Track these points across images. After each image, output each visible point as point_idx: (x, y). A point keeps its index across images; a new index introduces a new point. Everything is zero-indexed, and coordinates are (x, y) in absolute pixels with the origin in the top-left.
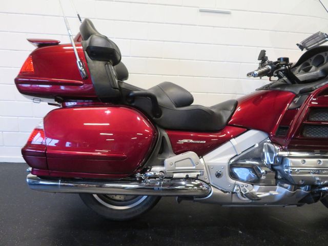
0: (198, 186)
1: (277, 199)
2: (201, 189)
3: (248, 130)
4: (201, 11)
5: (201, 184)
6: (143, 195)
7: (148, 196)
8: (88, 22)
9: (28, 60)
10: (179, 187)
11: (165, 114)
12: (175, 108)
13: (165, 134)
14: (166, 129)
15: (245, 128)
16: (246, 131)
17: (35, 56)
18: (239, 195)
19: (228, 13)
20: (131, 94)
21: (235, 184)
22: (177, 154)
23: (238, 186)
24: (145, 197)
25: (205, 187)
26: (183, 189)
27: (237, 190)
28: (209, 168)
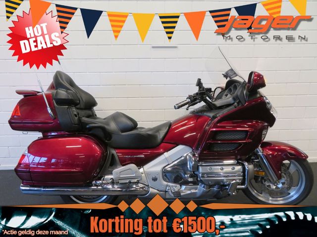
0: (142, 188)
1: (198, 195)
2: (145, 190)
3: (177, 145)
4: (153, 47)
5: (144, 187)
6: (104, 196)
7: (108, 196)
8: (58, 75)
9: (17, 107)
10: (133, 189)
11: (114, 138)
12: (121, 133)
13: (114, 152)
14: (115, 148)
15: (175, 144)
16: (176, 147)
17: (21, 104)
18: (170, 193)
19: (176, 47)
20: (88, 126)
21: (167, 186)
22: (123, 165)
23: (169, 186)
24: (105, 197)
25: (146, 189)
26: (135, 190)
27: (169, 189)
28: (147, 174)
